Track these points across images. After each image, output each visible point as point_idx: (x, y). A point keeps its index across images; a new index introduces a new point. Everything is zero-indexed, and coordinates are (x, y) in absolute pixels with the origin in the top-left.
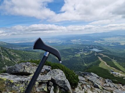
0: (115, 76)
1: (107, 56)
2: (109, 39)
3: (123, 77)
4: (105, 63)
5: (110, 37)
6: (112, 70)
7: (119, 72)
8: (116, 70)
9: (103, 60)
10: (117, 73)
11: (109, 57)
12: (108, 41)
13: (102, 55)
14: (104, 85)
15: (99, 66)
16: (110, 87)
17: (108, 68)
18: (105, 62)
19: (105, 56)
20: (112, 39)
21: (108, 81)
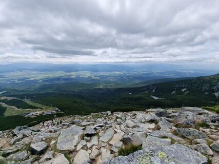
0: (32, 117)
1: (15, 98)
2: (11, 74)
3: (42, 114)
4: (14, 107)
5: (13, 71)
6: (27, 112)
7: (36, 111)
8: (32, 110)
9: (10, 105)
10: (34, 113)
11: (18, 99)
12: (11, 76)
13: (6, 98)
14: (12, 141)
15: (4, 115)
16: (26, 136)
17: (20, 112)
18: (12, 107)
19: (12, 98)
20: (16, 74)
21: (20, 130)
